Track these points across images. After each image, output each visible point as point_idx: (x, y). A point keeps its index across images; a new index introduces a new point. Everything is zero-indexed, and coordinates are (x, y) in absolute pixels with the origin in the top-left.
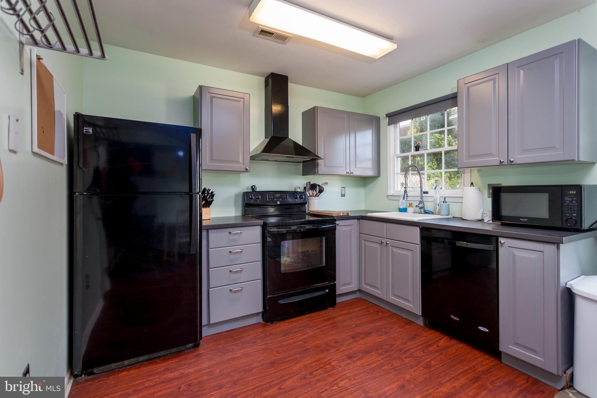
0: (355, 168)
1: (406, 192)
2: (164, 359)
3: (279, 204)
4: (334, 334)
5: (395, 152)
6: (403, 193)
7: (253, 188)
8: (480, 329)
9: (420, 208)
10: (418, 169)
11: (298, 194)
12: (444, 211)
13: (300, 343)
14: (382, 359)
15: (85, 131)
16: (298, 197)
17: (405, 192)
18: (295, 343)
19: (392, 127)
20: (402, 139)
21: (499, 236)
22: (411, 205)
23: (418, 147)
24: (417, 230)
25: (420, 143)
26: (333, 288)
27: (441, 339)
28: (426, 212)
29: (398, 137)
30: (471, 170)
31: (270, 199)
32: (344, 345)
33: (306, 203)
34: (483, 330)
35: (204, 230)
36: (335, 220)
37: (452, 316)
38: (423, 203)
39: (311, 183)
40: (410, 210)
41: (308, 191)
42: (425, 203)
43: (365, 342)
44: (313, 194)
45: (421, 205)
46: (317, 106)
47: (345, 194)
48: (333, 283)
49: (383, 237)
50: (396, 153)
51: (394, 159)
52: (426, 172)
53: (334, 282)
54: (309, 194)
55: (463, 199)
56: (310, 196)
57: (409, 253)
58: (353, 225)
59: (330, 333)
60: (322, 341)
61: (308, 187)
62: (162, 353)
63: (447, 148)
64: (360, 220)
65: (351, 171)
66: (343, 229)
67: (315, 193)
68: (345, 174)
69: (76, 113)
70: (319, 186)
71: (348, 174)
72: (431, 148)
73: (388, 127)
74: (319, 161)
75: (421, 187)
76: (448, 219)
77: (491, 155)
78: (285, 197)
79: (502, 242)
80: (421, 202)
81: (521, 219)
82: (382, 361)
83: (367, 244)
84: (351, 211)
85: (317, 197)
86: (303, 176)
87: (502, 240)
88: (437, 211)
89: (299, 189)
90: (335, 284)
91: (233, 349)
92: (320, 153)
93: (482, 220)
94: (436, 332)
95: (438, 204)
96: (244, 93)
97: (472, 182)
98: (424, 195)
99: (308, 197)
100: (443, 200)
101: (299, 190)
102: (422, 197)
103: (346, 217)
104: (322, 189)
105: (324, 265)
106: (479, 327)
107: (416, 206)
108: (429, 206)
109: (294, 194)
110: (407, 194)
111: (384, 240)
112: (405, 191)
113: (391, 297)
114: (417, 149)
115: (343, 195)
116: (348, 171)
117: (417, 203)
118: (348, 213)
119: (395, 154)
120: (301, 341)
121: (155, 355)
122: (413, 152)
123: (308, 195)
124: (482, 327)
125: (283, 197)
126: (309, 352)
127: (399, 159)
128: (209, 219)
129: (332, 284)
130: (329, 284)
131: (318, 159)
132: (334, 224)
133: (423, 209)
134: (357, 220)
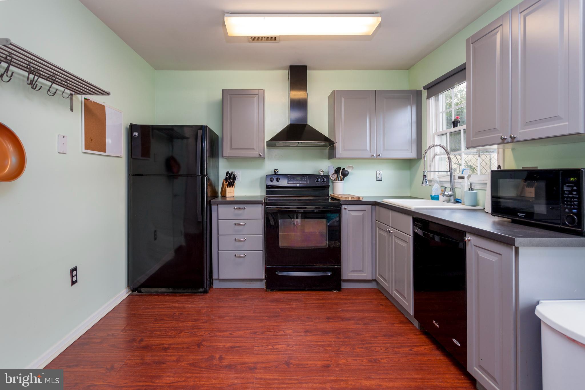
0: (383, 150)
1: (425, 177)
2: (182, 295)
3: (299, 186)
4: (315, 311)
7: (276, 171)
8: (454, 341)
11: (320, 177)
13: (278, 310)
14: (334, 342)
15: (134, 135)
16: (320, 180)
18: (274, 309)
19: (432, 100)
21: (467, 232)
22: (442, 192)
23: (455, 123)
25: (459, 117)
26: (338, 273)
27: (423, 345)
28: (457, 202)
32: (313, 322)
33: (329, 186)
34: (456, 343)
35: (213, 205)
36: (341, 204)
37: (434, 322)
38: (452, 190)
41: (331, 175)
43: (335, 325)
45: (451, 193)
46: (334, 90)
47: (381, 177)
48: (339, 267)
52: (463, 152)
55: (486, 186)
57: (405, 245)
58: (366, 211)
59: (311, 310)
60: (296, 314)
62: (181, 291)
64: (376, 206)
65: (378, 154)
66: (353, 214)
68: (370, 157)
69: (130, 124)
71: (373, 157)
73: (428, 101)
74: (336, 145)
77: (495, 130)
78: (306, 180)
81: (519, 214)
82: (333, 343)
83: (380, 231)
85: (341, 180)
86: (329, 159)
89: (322, 173)
90: (341, 268)
91: (227, 300)
94: (426, 338)
96: (258, 90)
97: (500, 165)
102: (452, 182)
103: (358, 202)
104: (347, 172)
106: (453, 339)
109: (315, 177)
111: (390, 229)
112: (424, 175)
113: (394, 292)
114: (455, 125)
115: (379, 180)
116: (374, 153)
118: (359, 198)
120: (280, 309)
121: (177, 290)
123: (331, 178)
124: (456, 340)
125: (304, 180)
126: (278, 318)
128: (233, 197)
129: (336, 268)
130: (333, 267)
132: (340, 207)
133: (452, 197)
134: (371, 205)
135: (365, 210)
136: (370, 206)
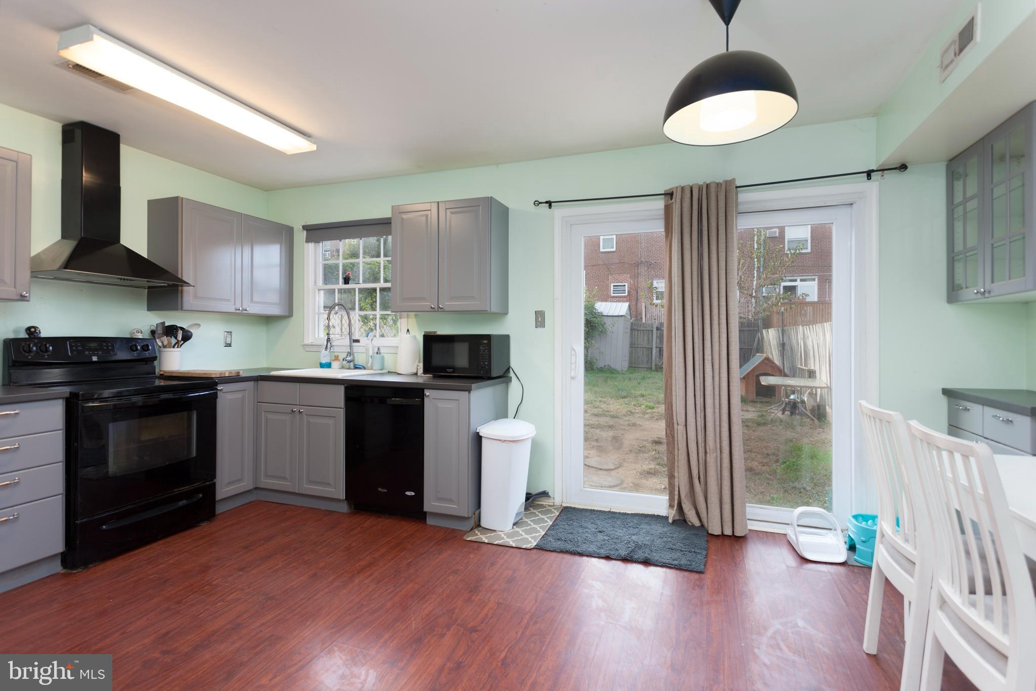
0: (251, 302)
1: (330, 341)
3: (96, 360)
5: (315, 282)
6: (326, 341)
7: (31, 331)
8: (407, 494)
9: (348, 362)
10: (347, 308)
11: (138, 342)
12: (377, 366)
16: (139, 347)
17: (327, 340)
19: (311, 246)
20: (326, 264)
21: (425, 388)
22: (337, 358)
23: (347, 278)
24: (341, 390)
25: (350, 273)
26: (211, 490)
28: (356, 367)
29: (321, 260)
30: (408, 315)
31: (75, 353)
33: (155, 358)
34: (410, 495)
36: (216, 384)
37: (379, 490)
38: (353, 354)
39: (167, 324)
40: (335, 364)
41: (159, 338)
42: (355, 354)
44: (170, 343)
45: (349, 358)
46: (182, 196)
47: (231, 342)
48: (211, 482)
49: (295, 404)
50: (318, 284)
51: (315, 292)
52: (357, 313)
53: (213, 480)
54: (162, 343)
56: (165, 347)
57: (331, 421)
61: (160, 331)
63: (382, 284)
64: (259, 382)
65: (244, 307)
66: (230, 397)
67: (174, 341)
68: (233, 311)
70: (182, 329)
71: (238, 311)
72: (364, 282)
73: (306, 244)
74: (185, 288)
75: (350, 334)
76: (382, 374)
77: (423, 299)
78: (110, 348)
79: (428, 394)
80: (349, 354)
81: (446, 370)
83: (270, 416)
84: (244, 370)
85: (178, 347)
86: (148, 311)
87: (427, 392)
88: (369, 365)
89: (140, 334)
90: (214, 484)
92: (187, 275)
93: (416, 374)
95: (371, 355)
96: (19, 153)
97: (408, 329)
98: (355, 344)
99: (160, 347)
100: (376, 350)
101: (140, 336)
102: (351, 347)
103: (235, 379)
104: (190, 334)
105: (194, 456)
107: (343, 360)
108: (360, 359)
109: (130, 343)
110: (331, 344)
111: (296, 408)
112: (328, 338)
113: (305, 486)
114: (347, 282)
115: (229, 345)
116: (238, 306)
117: (344, 355)
118: (239, 373)
119: (316, 285)
122: (341, 285)
123: (160, 344)
124: (409, 492)
125: (105, 348)
127: (322, 292)
129: (208, 485)
130: (203, 485)
131: (182, 286)
132: (214, 390)
133: (352, 363)
134: (253, 382)
135: (246, 390)
136: (251, 384)
